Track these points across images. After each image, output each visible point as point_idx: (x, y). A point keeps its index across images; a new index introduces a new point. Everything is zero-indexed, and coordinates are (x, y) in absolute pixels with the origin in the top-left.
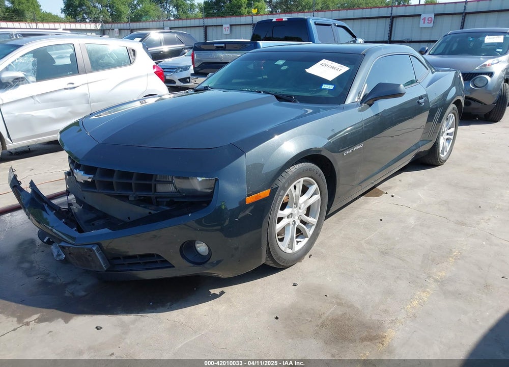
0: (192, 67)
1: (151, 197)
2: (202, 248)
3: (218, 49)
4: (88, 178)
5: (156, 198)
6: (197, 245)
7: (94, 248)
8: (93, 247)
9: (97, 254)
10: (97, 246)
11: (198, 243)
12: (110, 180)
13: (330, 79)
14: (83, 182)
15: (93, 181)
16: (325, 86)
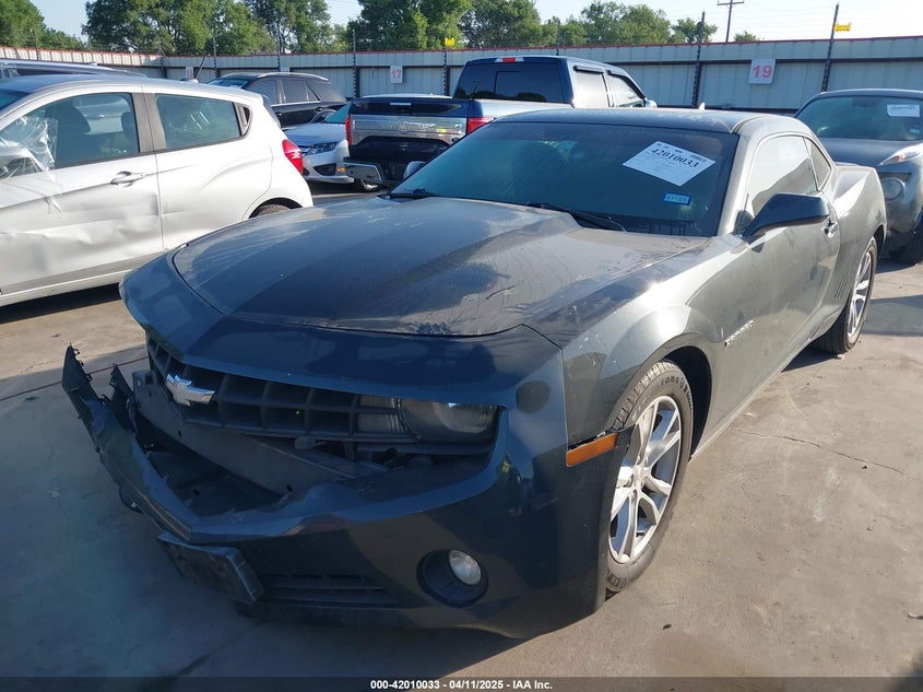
0: (345, 144)
1: (341, 442)
2: (466, 567)
3: (400, 111)
4: (204, 396)
5: (356, 444)
6: (453, 560)
7: (230, 558)
8: (228, 553)
9: (236, 569)
10: (236, 551)
11: (454, 556)
12: (251, 402)
13: (680, 183)
14: (188, 404)
15: (213, 402)
16: (671, 198)
